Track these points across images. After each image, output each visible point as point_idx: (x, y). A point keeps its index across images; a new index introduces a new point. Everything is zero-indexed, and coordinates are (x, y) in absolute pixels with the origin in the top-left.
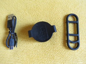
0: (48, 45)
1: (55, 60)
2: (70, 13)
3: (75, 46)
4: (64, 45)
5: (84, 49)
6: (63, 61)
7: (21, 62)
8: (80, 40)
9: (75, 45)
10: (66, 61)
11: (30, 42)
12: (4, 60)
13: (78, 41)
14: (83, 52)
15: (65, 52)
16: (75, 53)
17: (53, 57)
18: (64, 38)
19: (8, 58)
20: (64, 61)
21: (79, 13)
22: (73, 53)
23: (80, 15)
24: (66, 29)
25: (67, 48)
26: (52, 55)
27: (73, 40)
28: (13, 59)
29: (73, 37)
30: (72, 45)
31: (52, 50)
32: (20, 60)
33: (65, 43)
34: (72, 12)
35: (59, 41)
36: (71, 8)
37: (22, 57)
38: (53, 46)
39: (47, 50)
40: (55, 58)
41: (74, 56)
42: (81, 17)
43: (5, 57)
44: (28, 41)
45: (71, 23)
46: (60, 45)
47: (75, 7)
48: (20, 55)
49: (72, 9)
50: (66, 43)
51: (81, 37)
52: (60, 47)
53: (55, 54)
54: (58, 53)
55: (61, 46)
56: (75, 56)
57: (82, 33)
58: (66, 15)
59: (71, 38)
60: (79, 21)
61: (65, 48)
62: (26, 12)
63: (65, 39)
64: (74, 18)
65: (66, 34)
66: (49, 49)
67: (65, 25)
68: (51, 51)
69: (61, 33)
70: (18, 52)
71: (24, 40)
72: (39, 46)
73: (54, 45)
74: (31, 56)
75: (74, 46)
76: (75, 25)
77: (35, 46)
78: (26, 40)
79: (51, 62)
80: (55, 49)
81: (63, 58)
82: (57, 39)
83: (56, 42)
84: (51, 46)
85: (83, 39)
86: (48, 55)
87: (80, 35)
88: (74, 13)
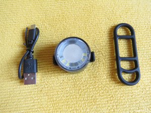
0: (86, 78)
1: (99, 104)
2: (119, 23)
3: (133, 78)
5: (148, 83)
6: (113, 106)
7: (39, 109)
8: (140, 68)
9: (133, 76)
10: (118, 107)
11: (53, 75)
12: (9, 107)
13: (136, 70)
14: (147, 89)
15: (114, 90)
16: (133, 91)
17: (94, 99)
19: (15, 104)
20: (115, 107)
21: (135, 22)
22: (129, 90)
23: (137, 25)
24: (115, 49)
25: (119, 83)
26: (92, 97)
27: (129, 67)
28: (23, 106)
29: (128, 62)
30: (126, 77)
31: (92, 87)
32: (36, 107)
33: (114, 74)
34: (123, 21)
35: (103, 71)
36: (121, 14)
37: (39, 100)
38: (93, 80)
39: (83, 87)
40: (98, 100)
41: (132, 96)
42: (139, 29)
43: (10, 101)
44: (50, 72)
45: (122, 40)
46: (106, 77)
47: (127, 13)
48: (37, 98)
49: (122, 16)
50: (117, 74)
51: (142, 63)
52: (106, 81)
53: (98, 94)
54: (103, 93)
55: (108, 80)
56: (134, 97)
57: (143, 56)
58: (113, 25)
59: (125, 65)
60: (136, 35)
61: (116, 83)
62: (46, 24)
63: (114, 67)
64: (126, 30)
65: (116, 58)
66: (86, 86)
67: (112, 43)
68: (90, 89)
69: (107, 57)
70: (33, 93)
71: (44, 71)
72: (70, 80)
73: (94, 77)
74: (55, 99)
75: (130, 78)
76: (130, 42)
77: (62, 82)
78: (46, 70)
79: (92, 109)
80: (96, 86)
81: (113, 101)
82: (99, 68)
83: (98, 73)
84: (91, 80)
85: (145, 66)
86: (86, 96)
87: (139, 58)
88: (126, 23)
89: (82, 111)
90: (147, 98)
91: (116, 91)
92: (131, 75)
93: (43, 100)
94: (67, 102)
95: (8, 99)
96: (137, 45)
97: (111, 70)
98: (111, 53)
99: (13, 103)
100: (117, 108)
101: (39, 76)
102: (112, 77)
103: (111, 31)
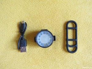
91: (65, 56)
93: (30, 59)
97: (64, 45)
98: (64, 37)
99: (16, 60)
100: (65, 63)
101: (27, 48)
102: (64, 48)
103: (65, 25)
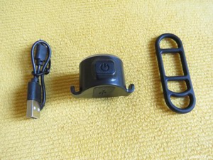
0: (122, 108)
1: (143, 142)
2: (161, 34)
3: (185, 104)
4: (159, 105)
5: (208, 110)
6: (162, 144)
7: (60, 153)
8: (195, 90)
9: (185, 101)
10: (169, 144)
11: (78, 105)
12: (19, 152)
13: (190, 92)
14: (208, 118)
15: (163, 121)
16: (187, 121)
17: (135, 135)
18: (157, 88)
19: (27, 147)
20: (165, 144)
21: (181, 31)
22: (182, 121)
23: (184, 35)
24: (159, 67)
25: (167, 111)
26: (133, 132)
27: (179, 89)
28: (38, 149)
29: (177, 83)
30: (177, 102)
31: (132, 119)
32: (56, 150)
33: (160, 99)
35: (145, 97)
36: (163, 23)
37: (60, 141)
38: (132, 109)
39: (120, 119)
40: (140, 137)
41: (187, 128)
42: (187, 40)
43: (20, 144)
44: (74, 102)
45: (166, 55)
46: (149, 104)
47: (170, 21)
48: (57, 138)
49: (164, 25)
50: (164, 100)
51: (196, 83)
52: (150, 110)
53: (141, 128)
54: (147, 126)
55: (152, 108)
56: (189, 129)
57: (196, 74)
58: (154, 37)
59: (173, 87)
60: (184, 48)
61: (163, 112)
62: (66, 40)
63: (159, 90)
64: (171, 42)
65: (161, 79)
66: (123, 117)
67: (154, 59)
68: (129, 122)
69: (149, 77)
70: (51, 131)
71: (65, 100)
72: (101, 111)
73: (134, 106)
74: (81, 138)
75: (182, 103)
76: (178, 57)
77: (90, 114)
78: (69, 100)
79: (133, 149)
80: (137, 116)
81: (161, 137)
82: (140, 92)
83: (138, 100)
84: (129, 110)
85: (200, 87)
86: (124, 131)
87: (191, 77)
88: (170, 32)
89: (120, 153)
90: (208, 129)
91: (165, 123)
92: (183, 99)
93: (65, 140)
94: (99, 142)
95: (18, 141)
96: (187, 60)
97: (156, 95)
98: (155, 73)
99: (24, 146)
100: (168, 147)
103: (151, 44)
